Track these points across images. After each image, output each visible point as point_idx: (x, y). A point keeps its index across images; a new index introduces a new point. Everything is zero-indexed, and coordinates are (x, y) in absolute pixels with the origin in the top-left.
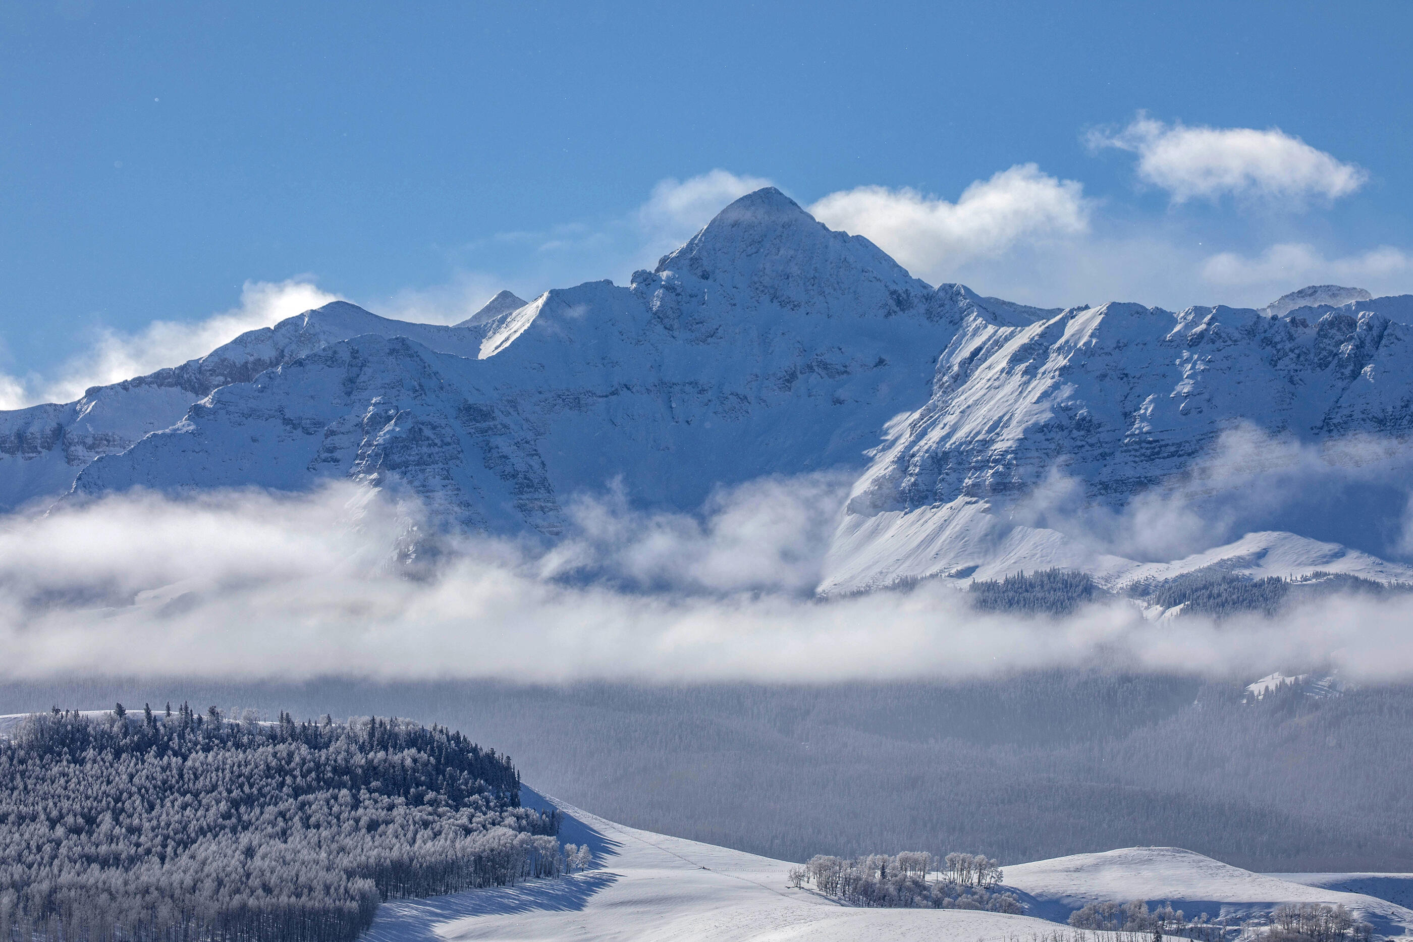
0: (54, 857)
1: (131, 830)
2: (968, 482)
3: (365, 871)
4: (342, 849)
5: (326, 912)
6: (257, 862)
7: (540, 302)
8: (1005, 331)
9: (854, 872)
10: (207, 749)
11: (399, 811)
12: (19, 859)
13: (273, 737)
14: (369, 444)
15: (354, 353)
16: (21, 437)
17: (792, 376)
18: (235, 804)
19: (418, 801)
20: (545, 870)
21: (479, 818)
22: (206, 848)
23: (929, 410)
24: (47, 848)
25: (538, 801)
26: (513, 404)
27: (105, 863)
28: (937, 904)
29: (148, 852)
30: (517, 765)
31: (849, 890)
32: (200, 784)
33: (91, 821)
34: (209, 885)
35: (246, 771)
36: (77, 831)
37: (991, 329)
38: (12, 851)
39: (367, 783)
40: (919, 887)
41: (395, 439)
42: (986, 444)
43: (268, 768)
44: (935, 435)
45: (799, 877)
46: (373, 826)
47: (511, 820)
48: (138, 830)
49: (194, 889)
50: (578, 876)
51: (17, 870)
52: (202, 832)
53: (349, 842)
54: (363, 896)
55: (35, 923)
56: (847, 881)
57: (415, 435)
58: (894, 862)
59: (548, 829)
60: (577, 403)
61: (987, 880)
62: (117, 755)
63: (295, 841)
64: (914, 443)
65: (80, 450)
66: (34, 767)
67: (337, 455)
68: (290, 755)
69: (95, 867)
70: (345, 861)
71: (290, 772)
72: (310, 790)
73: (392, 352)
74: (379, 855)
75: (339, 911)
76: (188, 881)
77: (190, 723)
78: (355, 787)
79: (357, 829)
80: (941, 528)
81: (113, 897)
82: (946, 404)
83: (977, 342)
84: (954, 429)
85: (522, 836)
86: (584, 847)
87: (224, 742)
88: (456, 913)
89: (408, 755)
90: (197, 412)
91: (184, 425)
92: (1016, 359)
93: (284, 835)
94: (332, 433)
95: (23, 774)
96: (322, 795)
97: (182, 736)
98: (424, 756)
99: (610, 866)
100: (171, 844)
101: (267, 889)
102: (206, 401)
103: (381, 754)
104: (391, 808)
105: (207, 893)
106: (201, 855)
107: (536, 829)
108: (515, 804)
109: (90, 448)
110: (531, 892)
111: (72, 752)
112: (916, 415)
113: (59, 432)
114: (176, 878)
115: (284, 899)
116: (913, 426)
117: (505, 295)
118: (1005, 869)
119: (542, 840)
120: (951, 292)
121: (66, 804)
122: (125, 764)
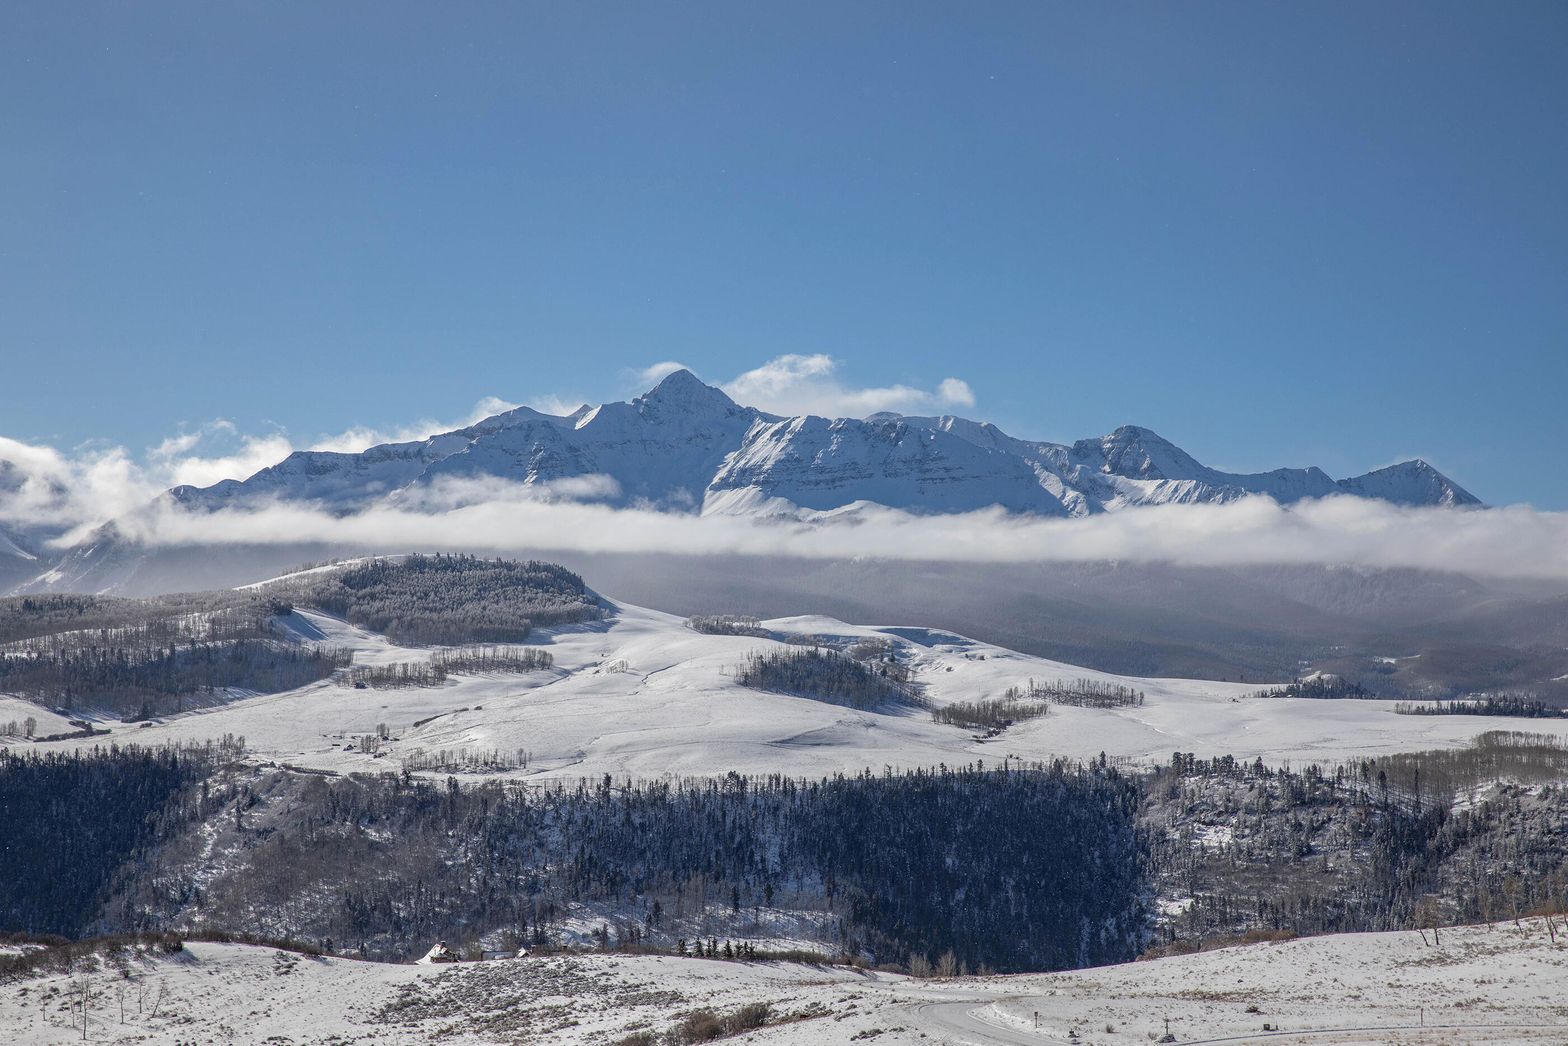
0: (413, 608)
1: (441, 599)
2: (754, 480)
3: (527, 616)
4: (519, 608)
5: (512, 631)
6: (487, 612)
7: (598, 409)
8: (769, 425)
9: (707, 622)
10: (470, 570)
11: (540, 595)
12: (400, 608)
13: (494, 566)
14: (533, 459)
15: (529, 426)
16: (405, 453)
17: (691, 439)
18: (480, 590)
19: (547, 591)
20: (593, 617)
21: (569, 598)
22: (468, 606)
23: (740, 453)
24: (410, 604)
25: (591, 592)
26: (587, 446)
27: (431, 611)
28: (737, 634)
29: (447, 607)
30: (584, 579)
31: (705, 628)
32: (467, 582)
33: (426, 595)
34: (469, 620)
35: (484, 578)
36: (421, 598)
37: (764, 424)
38: (397, 605)
39: (528, 584)
40: (731, 627)
41: (543, 458)
42: (761, 466)
43: (492, 577)
44: (742, 462)
45: (686, 623)
46: (530, 600)
47: (581, 599)
48: (444, 599)
49: (464, 621)
50: (605, 620)
51: (399, 612)
52: (467, 600)
53: (521, 605)
54: (526, 625)
55: (405, 631)
56: (704, 625)
57: (551, 457)
58: (722, 618)
59: (595, 603)
60: (611, 447)
61: (755, 626)
62: (437, 571)
63: (501, 604)
64: (735, 465)
65: (427, 459)
66: (406, 574)
67: (522, 463)
68: (500, 573)
69: (428, 612)
70: (519, 612)
71: (500, 579)
72: (507, 586)
73: (543, 425)
74: (532, 612)
75: (517, 631)
76: (462, 618)
77: (463, 560)
78: (524, 585)
79: (524, 601)
80: (744, 497)
81: (434, 623)
82: (747, 451)
83: (759, 428)
84: (750, 460)
85: (585, 605)
86: (608, 610)
87: (476, 567)
88: (561, 633)
89: (544, 574)
90: (471, 445)
91: (465, 450)
92: (773, 435)
93: (497, 602)
94: (520, 455)
95: (402, 576)
96: (511, 588)
97: (461, 565)
98: (550, 575)
99: (618, 617)
100: (456, 604)
101: (491, 622)
102: (474, 442)
103: (534, 574)
104: (537, 594)
105: (468, 623)
106: (466, 609)
107: (590, 602)
108: (583, 593)
109: (431, 458)
110: (588, 625)
111: (420, 570)
112: (736, 455)
113: (420, 452)
114: (457, 617)
115: (497, 625)
116: (734, 459)
117: (585, 406)
118: (762, 622)
119: (592, 607)
120: (750, 410)
121: (417, 588)
122: (439, 575)
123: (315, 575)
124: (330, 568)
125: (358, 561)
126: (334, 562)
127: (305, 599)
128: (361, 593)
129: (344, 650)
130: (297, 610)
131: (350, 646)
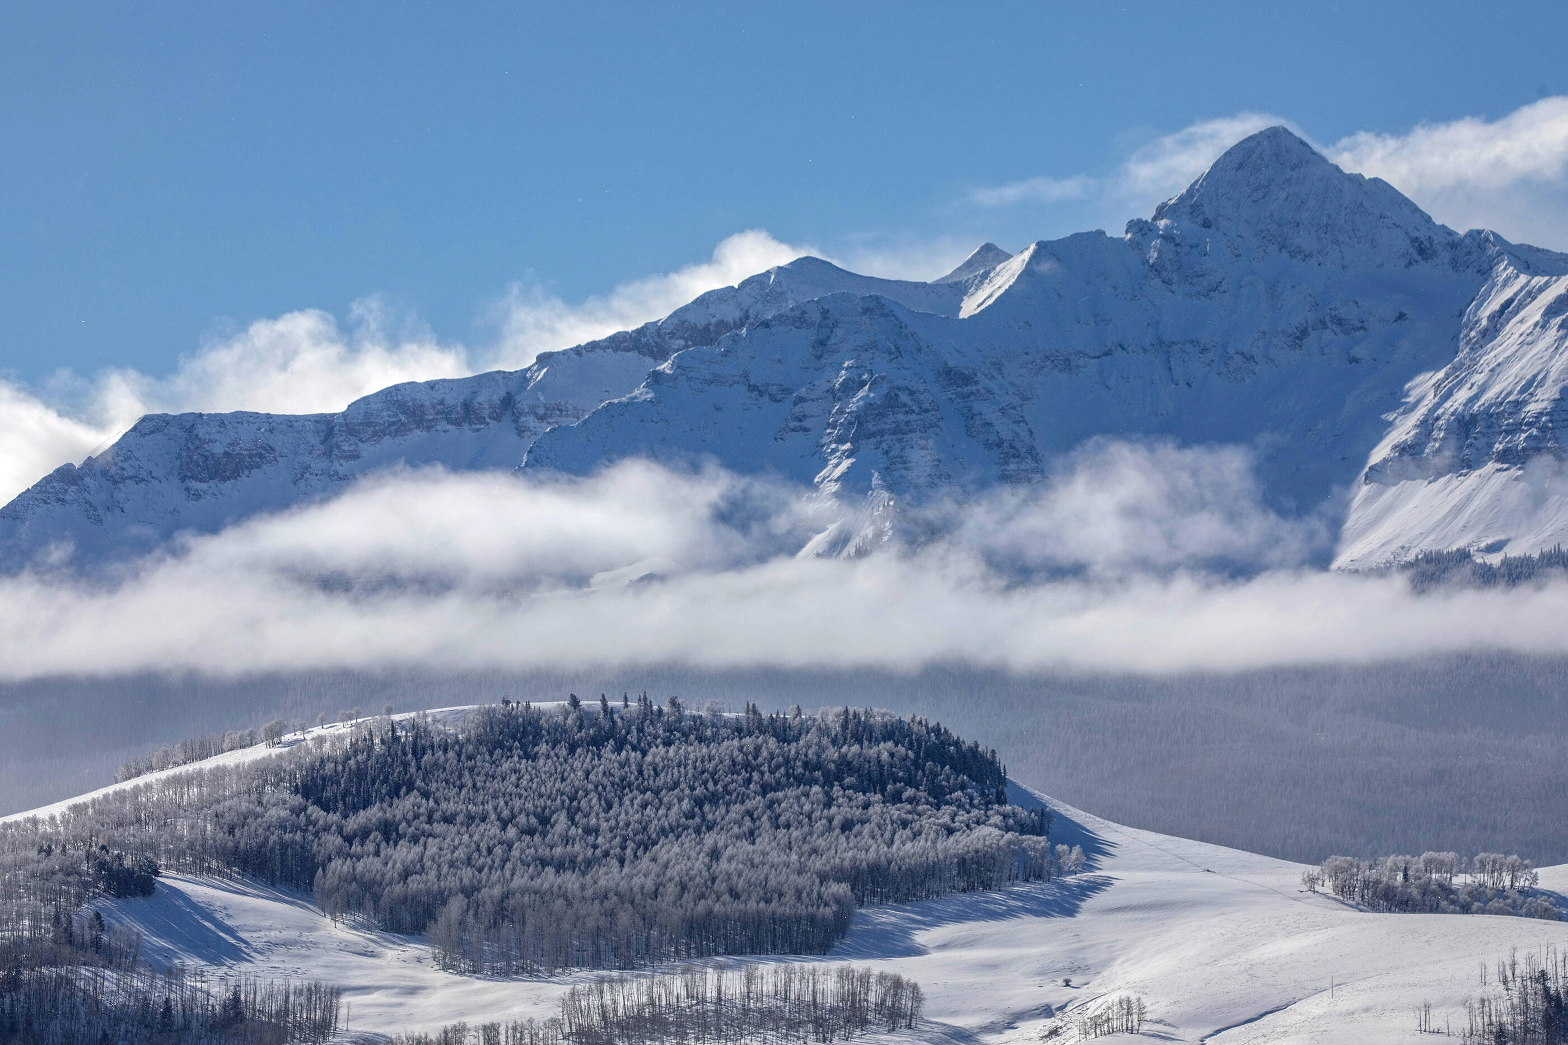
0: (505, 860)
1: (588, 831)
2: (1498, 447)
3: (839, 875)
4: (815, 851)
5: (798, 920)
6: (723, 865)
7: (1027, 255)
8: (1539, 280)
9: (1373, 874)
10: (668, 743)
11: (876, 809)
12: (469, 862)
13: (738, 730)
14: (841, 412)
15: (825, 313)
16: (467, 406)
17: (1304, 332)
18: (699, 802)
19: (896, 798)
20: (1035, 873)
21: (962, 817)
22: (668, 850)
23: (1455, 369)
24: (498, 850)
25: (1026, 799)
26: (998, 366)
27: (560, 867)
28: (1466, 909)
29: (606, 854)
30: (1005, 760)
31: (1368, 894)
32: (661, 780)
33: (545, 820)
34: (671, 890)
35: (710, 766)
36: (531, 832)
37: (1523, 279)
38: (460, 854)
39: (840, 779)
40: (1446, 890)
41: (869, 406)
42: (1518, 405)
43: (734, 763)
44: (1462, 395)
45: (1312, 880)
46: (847, 826)
47: (997, 819)
48: (596, 831)
49: (656, 894)
50: (1070, 880)
51: (467, 874)
52: (663, 832)
53: (821, 843)
54: (838, 901)
55: (487, 930)
56: (1366, 884)
57: (891, 402)
58: (1418, 863)
59: (1037, 830)
60: (1067, 365)
61: (1521, 883)
62: (572, 750)
63: (763, 842)
64: (1438, 405)
65: (531, 421)
66: (484, 762)
67: (807, 423)
68: (758, 749)
69: (550, 870)
70: (817, 864)
71: (757, 768)
72: (778, 787)
73: (866, 311)
74: (854, 858)
75: (812, 919)
76: (649, 884)
77: (649, 715)
78: (828, 783)
79: (830, 828)
80: (1469, 499)
81: (569, 904)
82: (1474, 362)
83: (1508, 293)
84: (1483, 389)
85: (1009, 836)
86: (1077, 849)
87: (685, 735)
88: (939, 920)
89: (884, 750)
90: (657, 377)
91: (641, 392)
92: (1551, 311)
93: (751, 836)
94: (802, 400)
95: (471, 770)
96: (792, 792)
97: (641, 730)
98: (901, 749)
99: (1105, 867)
100: (631, 845)
101: (734, 894)
102: (665, 367)
103: (856, 748)
104: (866, 806)
105: (670, 898)
106: (663, 857)
107: (1023, 828)
108: (1001, 800)
109: (542, 418)
110: (1020, 896)
111: (523, 747)
112: (1441, 374)
113: (508, 402)
114: (637, 881)
115: (752, 905)
116: (1437, 386)
117: (988, 248)
118: (1540, 871)
119: (1030, 840)
120: (1478, 239)
121: (517, 803)
122: (582, 760)
123: (219, 773)
124: (260, 752)
125: (343, 729)
126: (274, 735)
127: (191, 845)
128: (352, 823)
129: (313, 991)
130: (170, 879)
131: (330, 978)
